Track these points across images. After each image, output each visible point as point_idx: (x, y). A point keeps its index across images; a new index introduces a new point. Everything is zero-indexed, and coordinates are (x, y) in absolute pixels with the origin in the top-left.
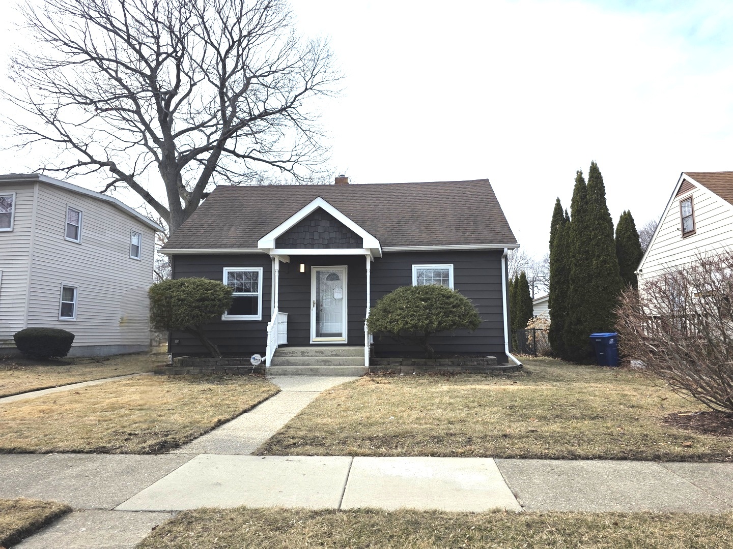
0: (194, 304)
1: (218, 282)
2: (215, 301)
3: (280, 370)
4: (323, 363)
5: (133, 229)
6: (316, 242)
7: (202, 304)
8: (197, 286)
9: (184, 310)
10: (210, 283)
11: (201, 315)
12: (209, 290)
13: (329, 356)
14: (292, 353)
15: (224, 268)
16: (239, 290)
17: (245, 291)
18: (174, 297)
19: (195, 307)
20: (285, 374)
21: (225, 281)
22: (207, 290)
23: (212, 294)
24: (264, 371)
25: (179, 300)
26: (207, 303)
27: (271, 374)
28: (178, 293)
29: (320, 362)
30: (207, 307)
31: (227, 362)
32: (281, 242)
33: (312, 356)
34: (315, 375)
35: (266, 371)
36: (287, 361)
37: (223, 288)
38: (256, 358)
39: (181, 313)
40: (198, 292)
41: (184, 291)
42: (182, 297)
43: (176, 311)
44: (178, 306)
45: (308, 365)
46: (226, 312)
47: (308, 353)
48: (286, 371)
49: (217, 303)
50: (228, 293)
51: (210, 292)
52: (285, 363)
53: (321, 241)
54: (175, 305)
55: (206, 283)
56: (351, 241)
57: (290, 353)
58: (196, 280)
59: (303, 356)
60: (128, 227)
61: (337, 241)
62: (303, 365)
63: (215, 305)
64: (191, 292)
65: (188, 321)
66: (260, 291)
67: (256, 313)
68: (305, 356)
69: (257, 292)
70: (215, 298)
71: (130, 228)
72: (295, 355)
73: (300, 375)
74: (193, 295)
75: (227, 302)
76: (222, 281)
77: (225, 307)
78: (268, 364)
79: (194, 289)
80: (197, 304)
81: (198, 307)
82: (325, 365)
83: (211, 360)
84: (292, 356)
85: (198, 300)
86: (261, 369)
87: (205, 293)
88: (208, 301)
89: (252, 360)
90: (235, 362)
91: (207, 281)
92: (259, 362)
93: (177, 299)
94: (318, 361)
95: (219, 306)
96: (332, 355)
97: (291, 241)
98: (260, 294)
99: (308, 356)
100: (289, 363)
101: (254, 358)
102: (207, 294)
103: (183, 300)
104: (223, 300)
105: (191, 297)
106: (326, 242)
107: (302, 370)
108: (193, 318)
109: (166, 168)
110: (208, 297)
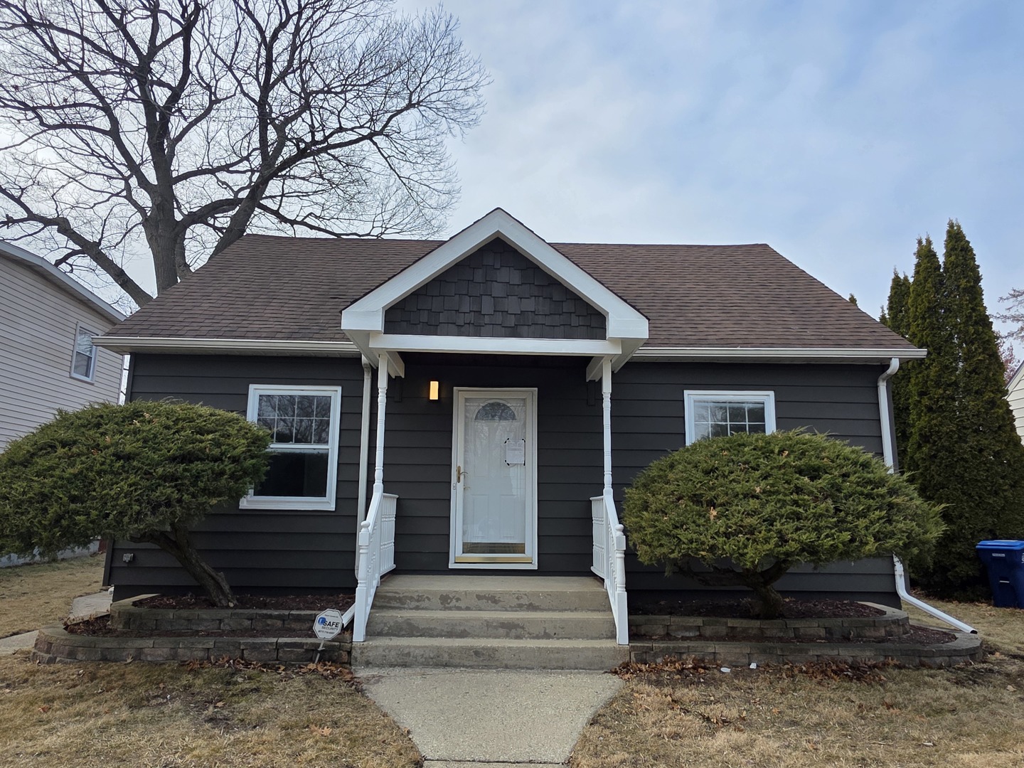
0: (160, 470)
1: (235, 415)
2: (222, 461)
3: (393, 653)
4: (501, 631)
5: (81, 324)
6: (487, 319)
7: (185, 470)
8: (176, 422)
9: (130, 486)
10: (211, 415)
11: (180, 501)
12: (209, 432)
13: (513, 609)
14: (418, 601)
15: (252, 387)
16: (282, 438)
17: (298, 441)
18: (107, 447)
19: (164, 478)
20: (404, 661)
21: (252, 415)
22: (201, 431)
23: (217, 444)
24: (349, 653)
25: (118, 457)
26: (197, 466)
27: (368, 664)
28: (117, 437)
29: (496, 628)
30: (197, 477)
31: (247, 623)
32: (397, 318)
33: (468, 609)
34: (488, 667)
35: (354, 653)
36: (408, 622)
37: (245, 431)
38: (328, 620)
39: (119, 494)
40: (177, 436)
41: (136, 432)
42: (128, 448)
43: (104, 488)
44: (112, 472)
45: (463, 634)
46: (251, 491)
47: (458, 600)
48: (408, 654)
49: (229, 467)
50: (258, 442)
51: (210, 436)
52: (401, 629)
53: (499, 318)
54: (105, 472)
55: (201, 416)
56: (575, 321)
57: (411, 598)
58: (179, 408)
59: (446, 609)
60: (71, 319)
61: (540, 320)
62: (450, 635)
63: (222, 473)
64: (155, 437)
65: (138, 517)
66: (333, 443)
67: (320, 491)
68: (450, 609)
69: (327, 442)
70: (222, 454)
71: (75, 321)
72: (426, 604)
73: (446, 665)
74: (160, 443)
75: (253, 465)
76: (245, 415)
77: (248, 479)
78: (359, 635)
79: (167, 428)
80: (170, 469)
81: (173, 478)
82: (507, 636)
83: (205, 614)
84: (417, 608)
85: (173, 459)
86: (340, 648)
87: (197, 440)
88: (202, 460)
89: (317, 627)
90: (269, 622)
91: (205, 410)
92: (338, 631)
93: (114, 455)
94: (488, 624)
95: (232, 476)
96: (520, 607)
97: (424, 317)
98: (332, 448)
99: (459, 609)
100: (411, 630)
101: (323, 621)
102: (202, 442)
103: (129, 457)
104: (245, 459)
105: (155, 450)
106: (511, 321)
107: (451, 651)
108: (155, 508)
109: (157, 227)
110: (202, 450)
